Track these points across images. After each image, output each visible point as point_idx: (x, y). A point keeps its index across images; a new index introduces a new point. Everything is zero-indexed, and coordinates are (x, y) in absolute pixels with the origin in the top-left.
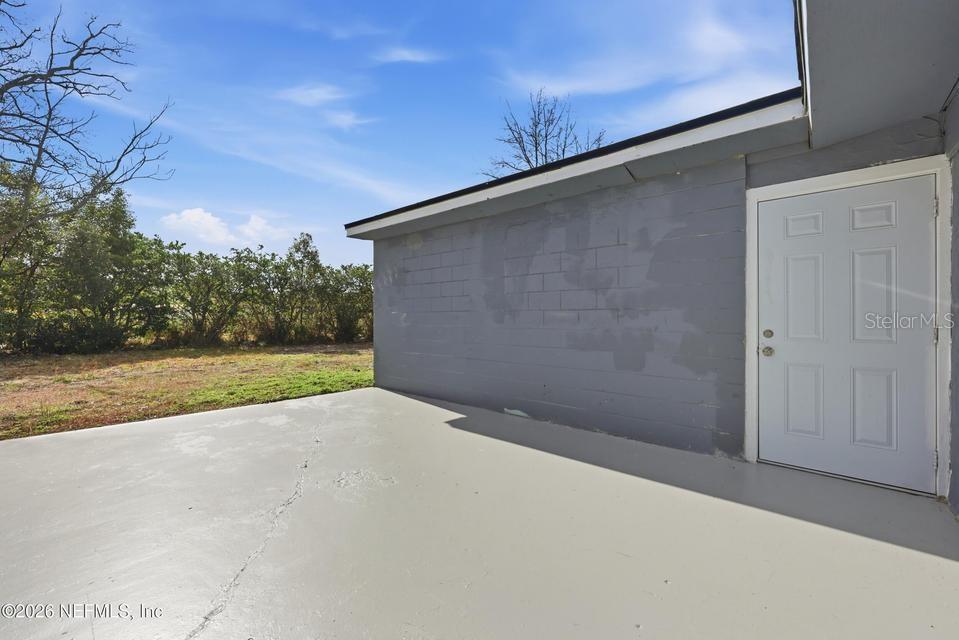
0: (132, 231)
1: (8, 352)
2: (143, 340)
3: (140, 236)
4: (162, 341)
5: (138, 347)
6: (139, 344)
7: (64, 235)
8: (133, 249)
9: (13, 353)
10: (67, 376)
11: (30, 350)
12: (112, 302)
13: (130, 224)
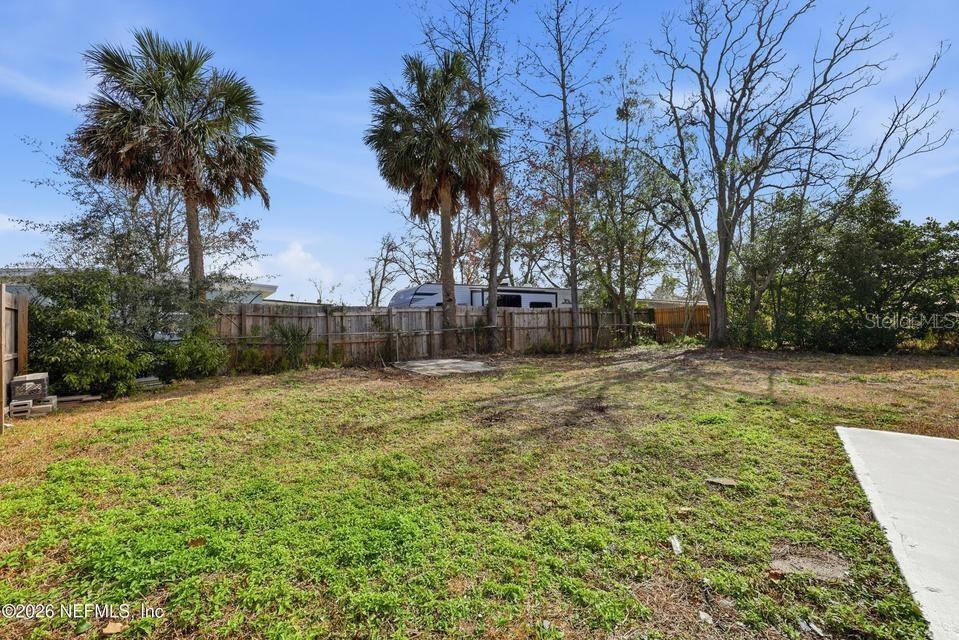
0: (896, 221)
1: (792, 348)
2: (919, 343)
3: (907, 224)
4: (948, 345)
5: (914, 353)
6: (914, 348)
7: (832, 241)
8: (902, 240)
9: (796, 350)
10: (862, 377)
11: (809, 348)
12: (880, 301)
13: (893, 213)
